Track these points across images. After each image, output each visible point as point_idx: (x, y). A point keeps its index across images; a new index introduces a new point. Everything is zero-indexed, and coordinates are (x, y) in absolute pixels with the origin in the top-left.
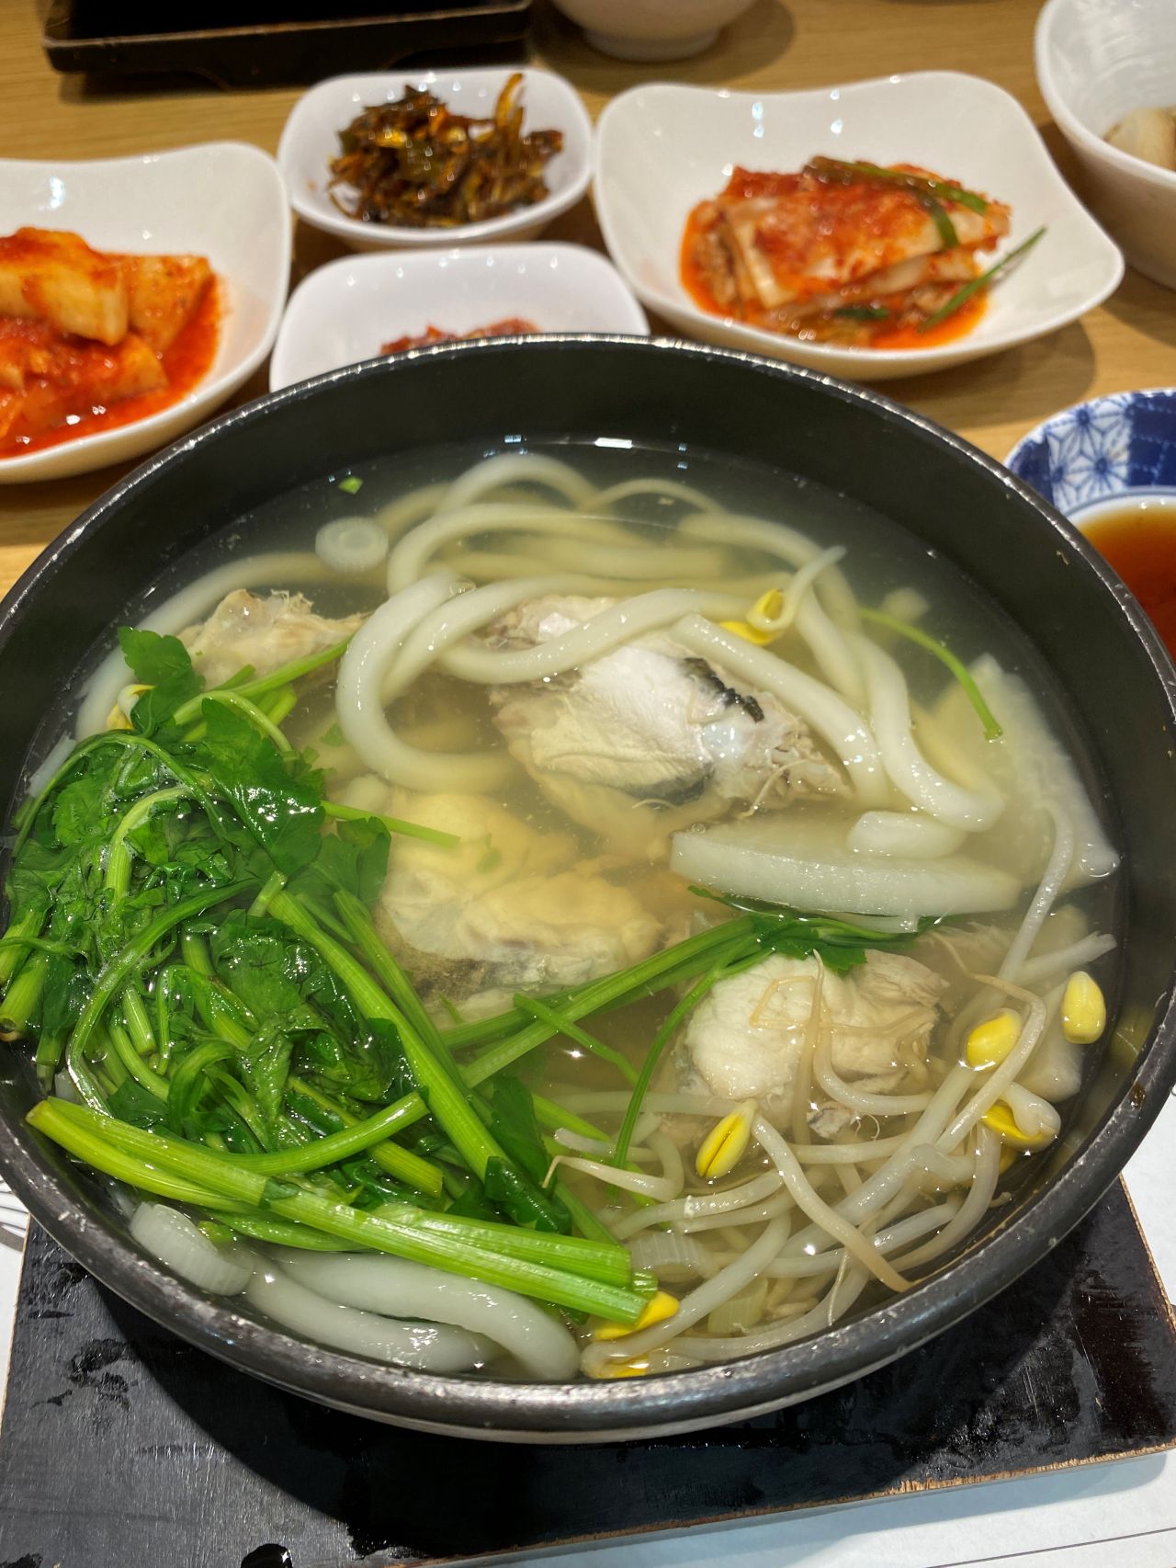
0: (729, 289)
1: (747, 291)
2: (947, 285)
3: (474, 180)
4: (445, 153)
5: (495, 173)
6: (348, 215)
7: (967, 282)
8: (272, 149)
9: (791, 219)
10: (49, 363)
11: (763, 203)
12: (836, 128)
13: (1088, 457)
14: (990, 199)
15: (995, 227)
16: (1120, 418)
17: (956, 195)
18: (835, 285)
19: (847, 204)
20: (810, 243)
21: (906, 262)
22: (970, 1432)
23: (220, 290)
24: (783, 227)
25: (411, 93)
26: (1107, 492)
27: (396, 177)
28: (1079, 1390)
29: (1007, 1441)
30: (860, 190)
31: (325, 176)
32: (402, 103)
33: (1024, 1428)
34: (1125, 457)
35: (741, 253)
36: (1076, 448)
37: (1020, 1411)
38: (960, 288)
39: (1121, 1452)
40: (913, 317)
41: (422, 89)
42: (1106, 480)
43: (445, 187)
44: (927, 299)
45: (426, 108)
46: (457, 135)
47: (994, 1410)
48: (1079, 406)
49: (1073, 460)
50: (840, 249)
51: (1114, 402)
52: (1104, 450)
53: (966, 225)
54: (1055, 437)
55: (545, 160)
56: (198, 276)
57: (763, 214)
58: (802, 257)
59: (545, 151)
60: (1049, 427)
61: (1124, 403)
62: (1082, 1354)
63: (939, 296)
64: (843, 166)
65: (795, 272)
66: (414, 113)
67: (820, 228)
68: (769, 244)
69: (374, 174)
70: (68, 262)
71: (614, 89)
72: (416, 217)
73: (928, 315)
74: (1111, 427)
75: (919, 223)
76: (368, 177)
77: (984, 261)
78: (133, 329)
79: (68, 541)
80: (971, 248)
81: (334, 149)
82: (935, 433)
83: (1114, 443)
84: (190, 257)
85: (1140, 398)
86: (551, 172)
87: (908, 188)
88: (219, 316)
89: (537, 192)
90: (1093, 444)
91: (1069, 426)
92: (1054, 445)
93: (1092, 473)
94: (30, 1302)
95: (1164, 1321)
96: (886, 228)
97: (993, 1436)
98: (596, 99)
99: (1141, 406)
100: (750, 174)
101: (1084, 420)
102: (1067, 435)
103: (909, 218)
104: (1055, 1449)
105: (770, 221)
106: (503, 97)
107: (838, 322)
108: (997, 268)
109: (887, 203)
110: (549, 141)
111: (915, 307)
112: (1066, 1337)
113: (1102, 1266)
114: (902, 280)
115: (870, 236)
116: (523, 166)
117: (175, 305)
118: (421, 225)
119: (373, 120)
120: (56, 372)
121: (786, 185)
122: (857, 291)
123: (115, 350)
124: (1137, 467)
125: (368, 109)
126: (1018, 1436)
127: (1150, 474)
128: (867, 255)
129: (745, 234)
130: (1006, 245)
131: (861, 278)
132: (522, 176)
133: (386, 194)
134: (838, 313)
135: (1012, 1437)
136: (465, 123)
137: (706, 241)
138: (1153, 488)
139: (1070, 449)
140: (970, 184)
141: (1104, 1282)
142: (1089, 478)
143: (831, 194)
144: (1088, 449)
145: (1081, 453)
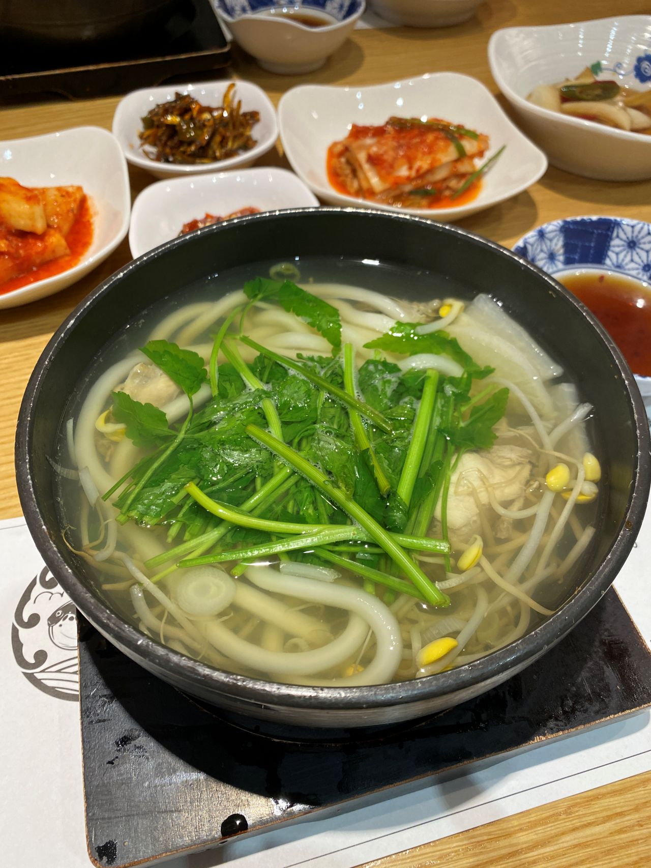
0: (355, 185)
1: (365, 185)
2: (462, 176)
3: (218, 139)
4: (201, 126)
5: (228, 134)
6: (152, 160)
7: (471, 174)
8: (109, 128)
9: (385, 148)
10: (8, 246)
11: (369, 141)
12: (400, 102)
13: (545, 253)
14: (478, 132)
15: (483, 146)
16: (558, 233)
17: (463, 132)
18: (409, 179)
19: (412, 138)
20: (395, 159)
21: (442, 165)
22: (563, 710)
23: (89, 203)
24: (381, 152)
25: (178, 96)
26: (555, 269)
27: (176, 139)
28: (609, 683)
29: (580, 711)
30: (416, 132)
31: (137, 142)
32: (175, 101)
33: (587, 705)
34: (562, 251)
35: (360, 166)
36: (539, 250)
37: (585, 697)
38: (469, 177)
39: (633, 708)
40: (447, 193)
41: (185, 93)
42: (554, 264)
43: (204, 143)
44: (453, 183)
45: (189, 103)
46: (206, 116)
47: (571, 698)
48: (538, 228)
49: (538, 255)
50: (410, 161)
51: (554, 225)
52: (552, 248)
53: (469, 146)
54: (529, 243)
55: (251, 126)
56: (78, 196)
57: (371, 146)
58: (392, 166)
59: (251, 122)
60: (526, 239)
61: (558, 225)
62: (608, 667)
63: (458, 182)
64: (406, 121)
65: (389, 174)
66: (183, 106)
67: (399, 152)
68: (375, 161)
69: (164, 138)
70: (10, 192)
71: (283, 89)
72: (190, 159)
73: (455, 191)
74: (554, 237)
75: (447, 147)
76: (160, 140)
77: (478, 163)
78: (49, 226)
79: (68, 327)
80: (472, 157)
81: (140, 127)
82: (484, 242)
83: (556, 245)
84: (72, 186)
85: (566, 222)
86: (255, 132)
87: (438, 130)
88: (91, 217)
89: (250, 143)
90: (546, 246)
91: (534, 239)
92: (529, 247)
93: (548, 260)
94: (88, 717)
95: (642, 647)
96: (431, 150)
97: (573, 710)
98: (274, 95)
99: (567, 226)
100: (360, 127)
101: (542, 234)
102: (535, 242)
103: (441, 144)
104: (603, 711)
105: (374, 149)
106: (226, 96)
107: (412, 197)
108: (486, 165)
109: (430, 138)
110: (253, 117)
111: (448, 188)
112: (600, 660)
113: (611, 626)
114: (441, 174)
115: (424, 154)
116: (241, 130)
117: (68, 211)
118: (192, 163)
119: (161, 111)
120: (12, 250)
121: (379, 132)
122: (419, 182)
123: (41, 237)
124: (568, 256)
125: (158, 106)
126: (585, 708)
127: (575, 259)
128: (423, 163)
129: (362, 157)
130: (488, 155)
131: (421, 175)
132: (242, 135)
133: (172, 148)
134: (411, 193)
135: (582, 709)
136: (210, 110)
137: (340, 162)
138: (577, 265)
139: (536, 249)
140: (469, 125)
141: (612, 633)
142: (546, 262)
143: (403, 135)
144: (545, 248)
145: (542, 251)
